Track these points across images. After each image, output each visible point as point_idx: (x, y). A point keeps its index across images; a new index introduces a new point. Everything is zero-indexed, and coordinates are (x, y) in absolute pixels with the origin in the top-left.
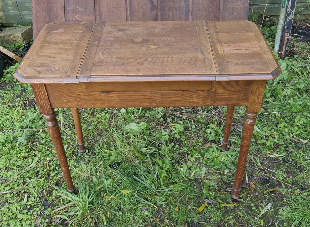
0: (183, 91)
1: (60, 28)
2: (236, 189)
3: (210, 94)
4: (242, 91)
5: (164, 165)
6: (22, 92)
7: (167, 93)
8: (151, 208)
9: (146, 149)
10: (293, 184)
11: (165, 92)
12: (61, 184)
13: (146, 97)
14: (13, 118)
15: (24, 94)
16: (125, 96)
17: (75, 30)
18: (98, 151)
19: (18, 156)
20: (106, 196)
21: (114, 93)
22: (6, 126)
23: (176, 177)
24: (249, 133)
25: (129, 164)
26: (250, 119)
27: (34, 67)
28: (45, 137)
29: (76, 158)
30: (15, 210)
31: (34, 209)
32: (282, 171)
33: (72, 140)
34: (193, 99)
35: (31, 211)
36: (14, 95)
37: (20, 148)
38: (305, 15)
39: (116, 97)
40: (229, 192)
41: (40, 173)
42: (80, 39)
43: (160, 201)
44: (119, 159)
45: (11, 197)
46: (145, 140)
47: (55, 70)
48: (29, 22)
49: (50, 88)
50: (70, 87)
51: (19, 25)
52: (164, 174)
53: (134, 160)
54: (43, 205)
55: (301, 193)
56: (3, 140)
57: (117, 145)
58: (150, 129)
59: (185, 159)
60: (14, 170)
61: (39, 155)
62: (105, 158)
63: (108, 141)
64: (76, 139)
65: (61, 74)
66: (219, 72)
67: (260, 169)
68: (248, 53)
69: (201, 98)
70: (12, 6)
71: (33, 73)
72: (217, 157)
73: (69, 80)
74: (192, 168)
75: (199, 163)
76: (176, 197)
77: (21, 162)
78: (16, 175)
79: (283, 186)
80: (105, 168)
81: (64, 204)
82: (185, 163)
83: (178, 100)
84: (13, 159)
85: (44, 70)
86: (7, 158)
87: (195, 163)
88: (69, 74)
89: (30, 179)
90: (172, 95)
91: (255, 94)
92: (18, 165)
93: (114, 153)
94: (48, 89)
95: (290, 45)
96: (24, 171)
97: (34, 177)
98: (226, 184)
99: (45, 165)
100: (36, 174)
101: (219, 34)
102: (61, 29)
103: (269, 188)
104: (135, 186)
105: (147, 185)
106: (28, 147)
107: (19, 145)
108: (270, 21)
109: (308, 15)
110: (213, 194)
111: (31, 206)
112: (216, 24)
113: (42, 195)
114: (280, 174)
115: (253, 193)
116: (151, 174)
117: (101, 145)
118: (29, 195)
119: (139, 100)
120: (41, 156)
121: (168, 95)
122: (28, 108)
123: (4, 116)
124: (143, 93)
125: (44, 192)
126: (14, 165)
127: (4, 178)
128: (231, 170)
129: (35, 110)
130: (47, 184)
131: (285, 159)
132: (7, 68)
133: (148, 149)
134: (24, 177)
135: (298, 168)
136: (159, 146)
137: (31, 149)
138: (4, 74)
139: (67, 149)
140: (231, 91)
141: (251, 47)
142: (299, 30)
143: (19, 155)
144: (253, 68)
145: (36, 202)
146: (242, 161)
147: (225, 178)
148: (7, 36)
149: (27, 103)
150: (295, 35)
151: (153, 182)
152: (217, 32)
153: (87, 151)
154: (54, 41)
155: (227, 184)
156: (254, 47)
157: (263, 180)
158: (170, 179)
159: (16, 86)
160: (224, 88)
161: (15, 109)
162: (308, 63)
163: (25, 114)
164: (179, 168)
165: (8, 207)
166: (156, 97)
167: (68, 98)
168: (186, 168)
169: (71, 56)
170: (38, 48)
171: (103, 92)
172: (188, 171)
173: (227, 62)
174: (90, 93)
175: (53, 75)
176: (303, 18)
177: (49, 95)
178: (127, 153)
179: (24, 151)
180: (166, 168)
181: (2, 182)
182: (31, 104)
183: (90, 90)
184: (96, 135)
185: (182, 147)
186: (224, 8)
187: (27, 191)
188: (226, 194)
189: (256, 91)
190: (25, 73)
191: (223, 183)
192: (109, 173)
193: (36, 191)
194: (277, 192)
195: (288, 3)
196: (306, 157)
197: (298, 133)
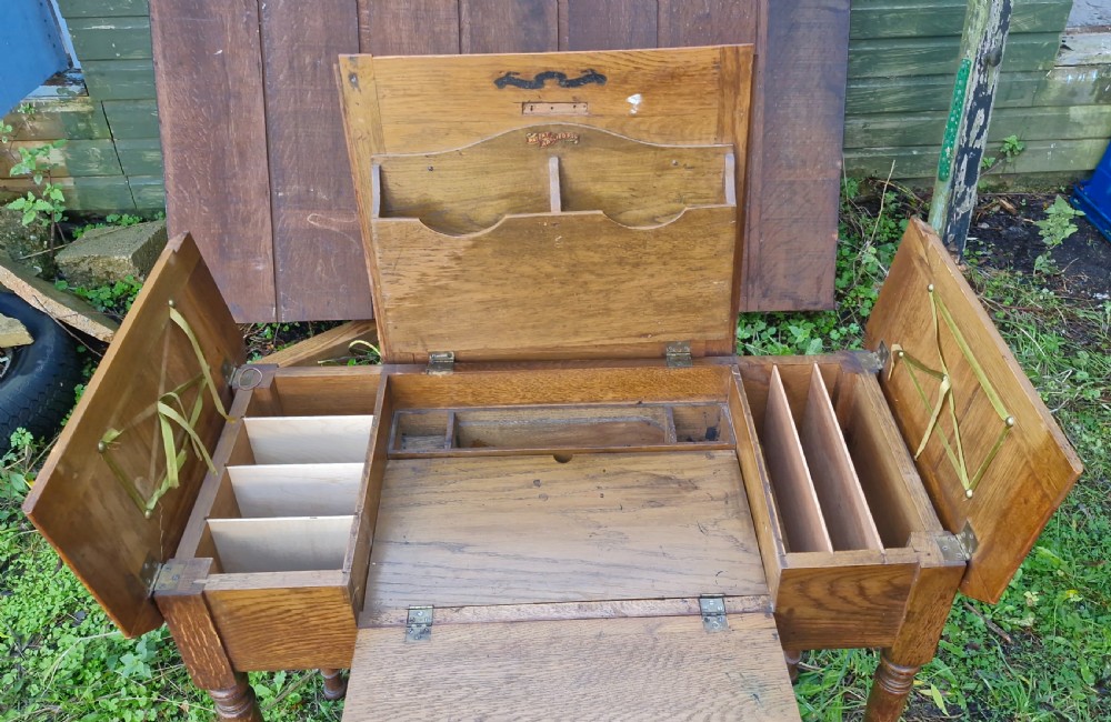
19: (123, 721)
22: (85, 598)
29: (313, 720)
37: (132, 688)
38: (998, 175)
48: (157, 207)
51: (126, 216)
56: (74, 660)
61: (192, 715)
70: (101, 162)
91: (919, 620)
106: (158, 681)
107: (127, 676)
108: (899, 201)
109: (1006, 176)
131: (975, 705)
137: (167, 690)
139: (285, 683)
143: (127, 715)
148: (87, 262)
160: (819, 605)
176: (992, 183)
177: (226, 641)
179: (144, 701)
186: (763, 187)
195: (959, 166)
196: (1039, 698)
197: (1009, 608)
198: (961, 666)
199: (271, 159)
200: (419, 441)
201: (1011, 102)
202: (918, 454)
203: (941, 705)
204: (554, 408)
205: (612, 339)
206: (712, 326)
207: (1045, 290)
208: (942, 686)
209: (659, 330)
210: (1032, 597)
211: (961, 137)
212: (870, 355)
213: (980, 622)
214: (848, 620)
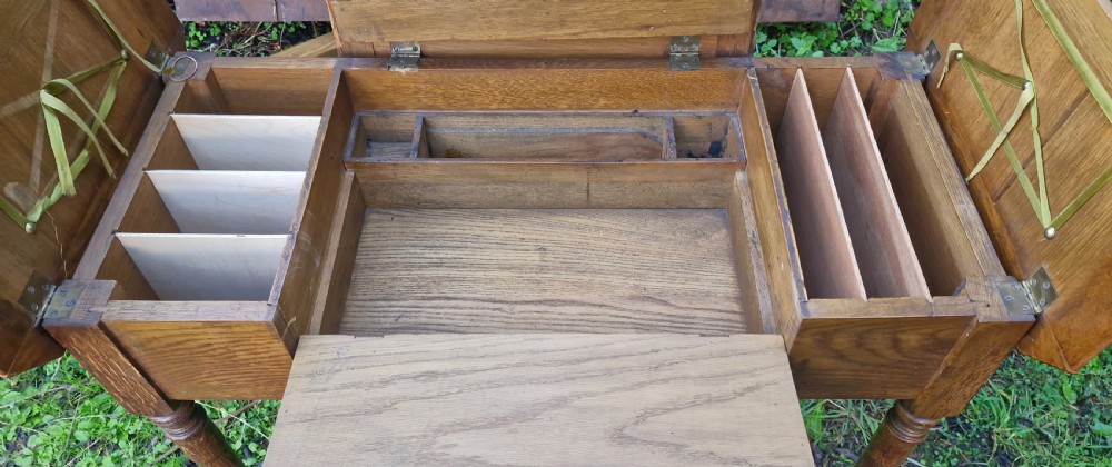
135: (996, 454)
167: (222, 377)
200: (388, 148)
202: (971, 176)
204: (537, 115)
205: (606, 31)
206: (729, 17)
209: (662, 22)
212: (914, 58)
214: (873, 372)
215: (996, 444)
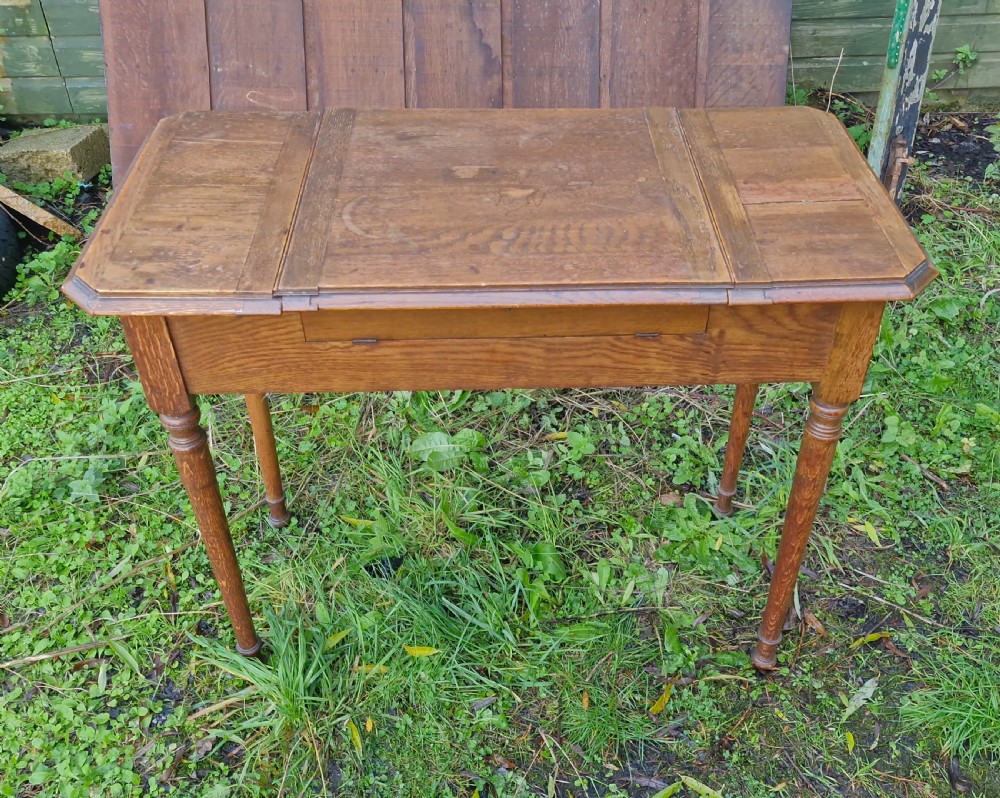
0: (617, 336)
1: (206, 133)
2: (768, 637)
3: (701, 344)
4: (807, 337)
5: (540, 563)
6: (78, 336)
7: (564, 344)
8: (503, 699)
9: (481, 514)
10: (937, 618)
11: (558, 340)
12: (213, 628)
13: (498, 357)
14: (54, 419)
15: (85, 340)
16: (430, 352)
17: (256, 138)
18: (329, 523)
19: (72, 542)
20: (359, 665)
21: (394, 343)
22: (31, 444)
23: (578, 601)
24: (818, 468)
25: (428, 562)
26: (826, 422)
27: (130, 260)
28: (158, 479)
29: (258, 545)
30: (68, 715)
31: (131, 712)
32: (901, 578)
33: (245, 487)
34: (647, 361)
35: (122, 717)
36: (52, 345)
37: (80, 515)
38: (949, 90)
39: (399, 357)
40: (744, 646)
41: (145, 594)
42: (275, 168)
43: (530, 678)
44: (397, 547)
45: (54, 675)
46: (476, 484)
47: (202, 270)
48: (95, 111)
49: (182, 330)
50: (248, 326)
51: (63, 122)
52: (540, 591)
53: (443, 549)
54: (158, 698)
55: (964, 647)
56: (22, 488)
57: (386, 502)
58: (488, 452)
59: (601, 544)
60: (62, 587)
61: (140, 537)
62: (352, 545)
63: (361, 490)
64: (258, 483)
65: (222, 283)
66: (737, 276)
67: (835, 572)
68: (826, 213)
69: (674, 357)
70: (38, 62)
71: (126, 281)
72: (701, 536)
73: (249, 302)
74: (625, 573)
75: (647, 555)
76: (579, 666)
77: (84, 559)
78: (67, 601)
79: (909, 623)
80: (353, 577)
81: (226, 693)
82: (603, 556)
83: (600, 366)
84: (59, 550)
85: (163, 272)
86: (38, 547)
87: (634, 557)
88: (247, 283)
89: (113, 612)
90: (581, 350)
91: (847, 345)
92: (76, 570)
93: (379, 527)
94: (175, 333)
95: (908, 186)
96: (93, 590)
97: (126, 606)
98: (733, 621)
99: (162, 568)
100: (134, 596)
101: (724, 151)
102: (213, 135)
103: (867, 632)
104: (451, 631)
105: (489, 628)
106: (106, 511)
107: (75, 505)
108: (846, 110)
109: (958, 92)
110: (693, 652)
111: (121, 702)
112: (711, 119)
113: (154, 665)
114: (897, 589)
115: (817, 648)
116: (499, 593)
117: (338, 501)
118: (113, 666)
119: (475, 366)
120: (146, 540)
121: (567, 350)
122: (99, 386)
123: (24, 412)
124: (488, 344)
125: (159, 656)
126: (61, 568)
127: (29, 611)
128: (747, 578)
129: (121, 393)
130: (170, 628)
131: (909, 539)
132: (26, 258)
133: (486, 515)
134: (95, 607)
135: (953, 568)
136: (519, 504)
137: (115, 517)
138: (19, 278)
139: (230, 514)
140: (769, 336)
141: (833, 194)
142: (931, 137)
143: (76, 537)
144: (846, 261)
145: (136, 689)
146: (792, 554)
147: (728, 601)
148: (26, 156)
149: (95, 371)
150: (919, 152)
151: (505, 619)
152: (717, 146)
153: (294, 521)
154: (192, 173)
155: (737, 622)
156: (839, 194)
157: (847, 607)
158: (559, 607)
159: (58, 315)
160: (749, 326)
161: (59, 390)
162: (964, 241)
163: (90, 403)
164: (586, 574)
165: (45, 705)
166: (529, 355)
167: (243, 361)
168: (606, 572)
169: (251, 225)
170: (141, 197)
171: (356, 341)
172: (613, 582)
173: (761, 242)
174: (315, 345)
175: (195, 288)
176: (944, 101)
177: (179, 353)
178: (420, 527)
179: (92, 524)
180: (546, 574)
181: (23, 624)
182: (109, 374)
183: (317, 337)
184: (321, 469)
185: (590, 506)
186: (710, 70)
187: (106, 653)
188: (735, 653)
189: (850, 336)
190: (102, 280)
191: (722, 617)
192: (368, 592)
193: (134, 652)
194: (891, 643)
195: (908, 53)
196: (974, 532)
197: (945, 457)
198: (897, 507)
199: (210, 33)
201: (964, 8)
203: (875, 538)
207: (994, 195)
208: (877, 523)
210: (970, 443)
211: (911, 19)
213: (916, 470)
215: (951, 559)
